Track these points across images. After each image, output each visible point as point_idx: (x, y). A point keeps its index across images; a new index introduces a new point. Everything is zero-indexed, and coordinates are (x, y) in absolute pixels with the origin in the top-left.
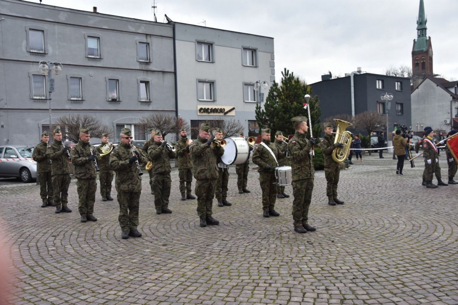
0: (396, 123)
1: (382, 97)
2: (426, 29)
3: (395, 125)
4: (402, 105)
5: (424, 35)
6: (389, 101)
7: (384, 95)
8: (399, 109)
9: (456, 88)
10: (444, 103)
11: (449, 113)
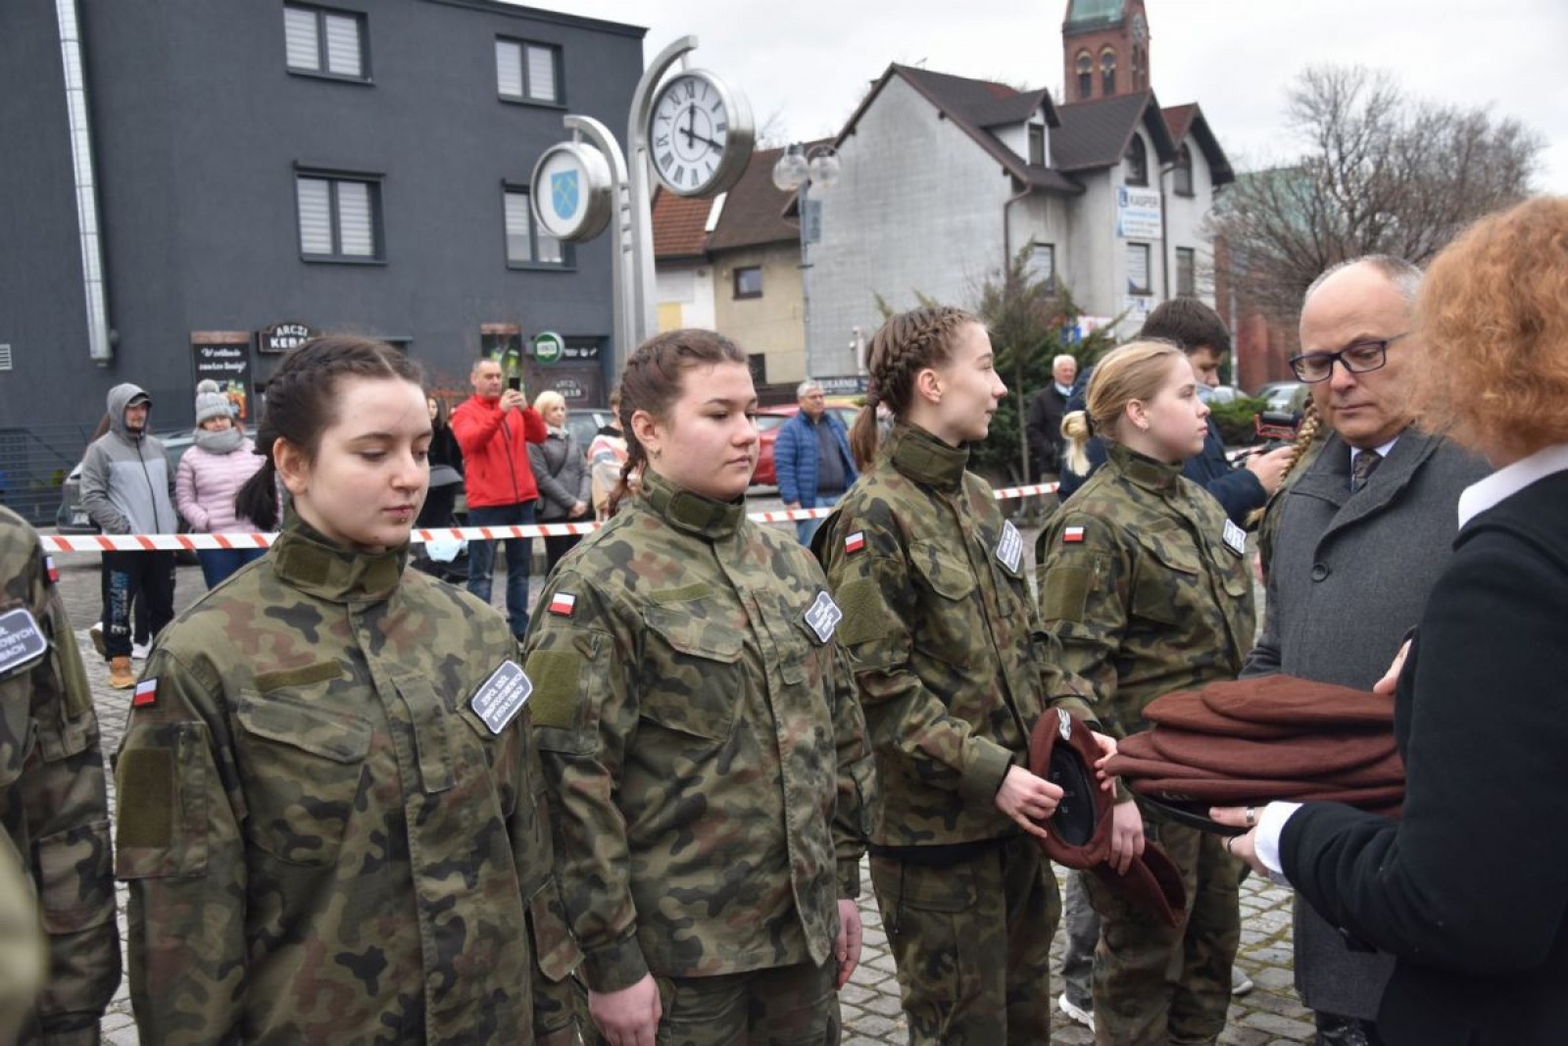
9: (1036, 128)
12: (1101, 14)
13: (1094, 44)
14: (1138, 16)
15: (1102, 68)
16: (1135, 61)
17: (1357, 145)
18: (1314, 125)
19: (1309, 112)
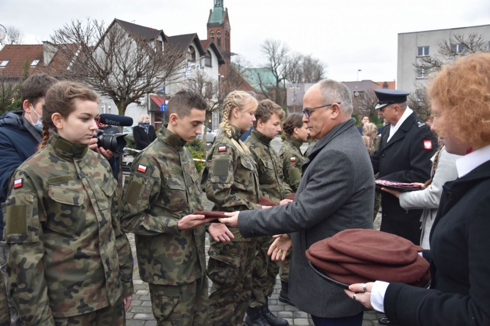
5: (221, 5)
12: (217, 22)
13: (215, 29)
14: (227, 23)
15: (217, 36)
16: (226, 35)
17: (278, 61)
18: (268, 55)
19: (267, 51)
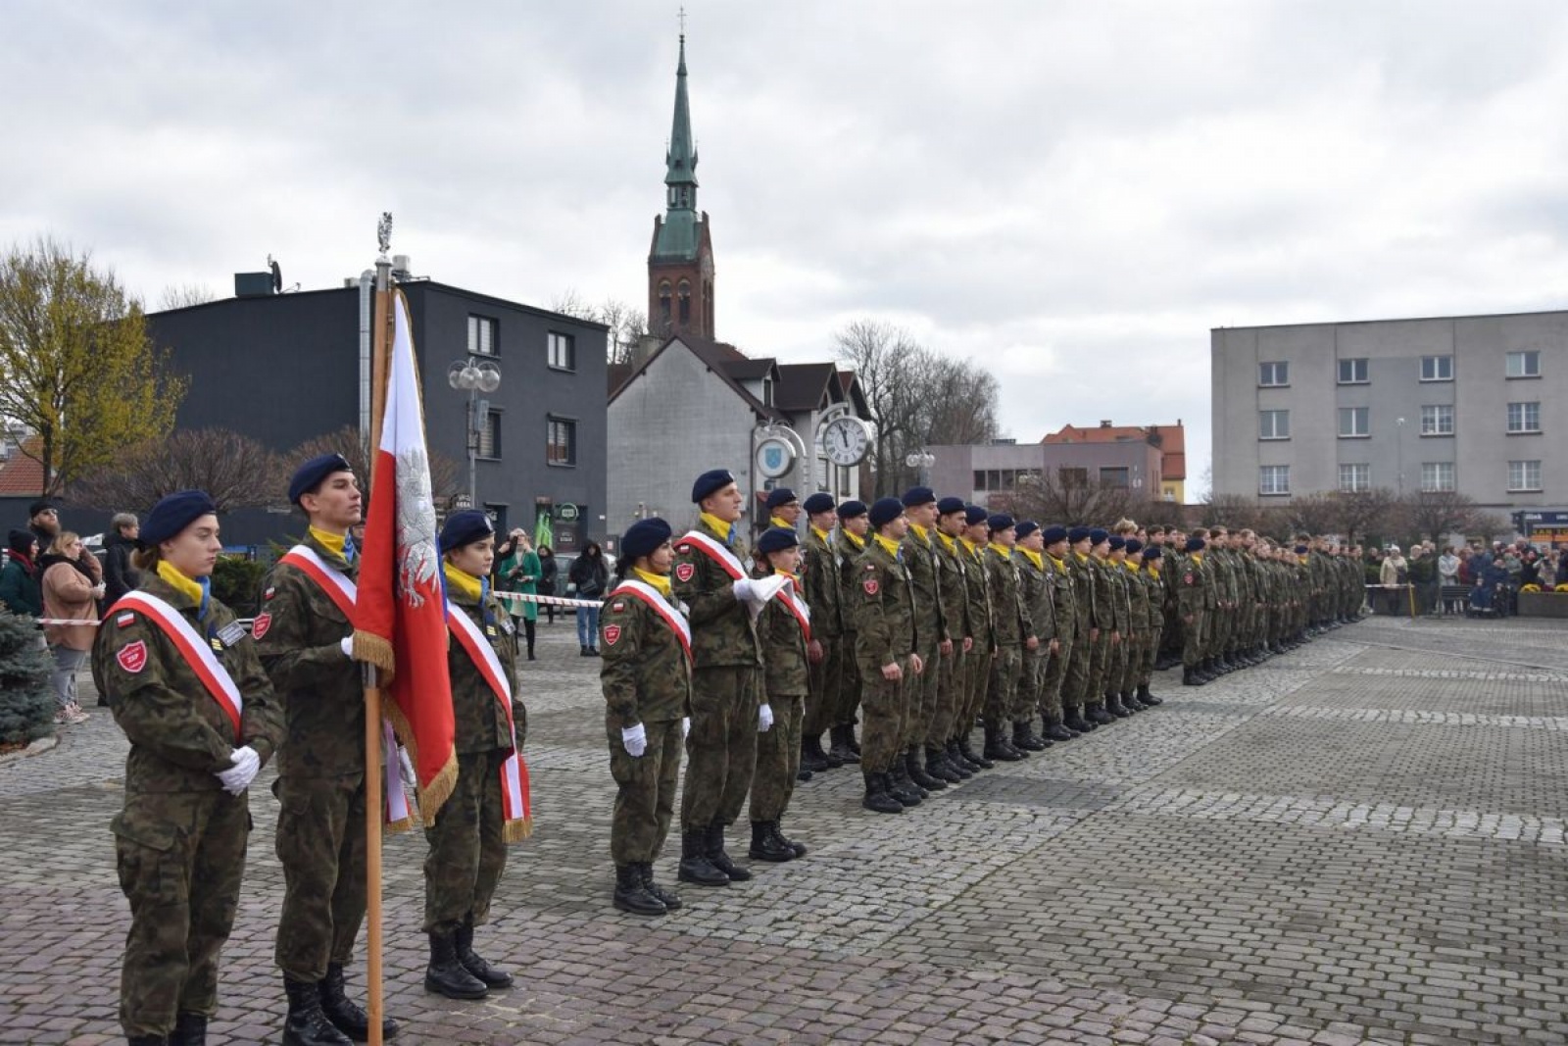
0: (544, 500)
1: (454, 373)
2: (694, 186)
3: (539, 507)
4: (570, 426)
5: (689, 206)
6: (481, 395)
7: (460, 369)
8: (562, 441)
9: (767, 382)
10: (728, 436)
11: (744, 473)
13: (674, 275)
14: (708, 257)
15: (680, 294)
16: (704, 292)
19: (851, 352)
